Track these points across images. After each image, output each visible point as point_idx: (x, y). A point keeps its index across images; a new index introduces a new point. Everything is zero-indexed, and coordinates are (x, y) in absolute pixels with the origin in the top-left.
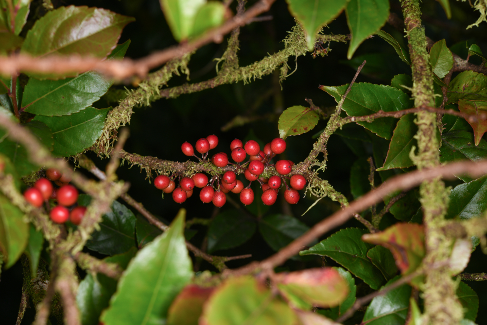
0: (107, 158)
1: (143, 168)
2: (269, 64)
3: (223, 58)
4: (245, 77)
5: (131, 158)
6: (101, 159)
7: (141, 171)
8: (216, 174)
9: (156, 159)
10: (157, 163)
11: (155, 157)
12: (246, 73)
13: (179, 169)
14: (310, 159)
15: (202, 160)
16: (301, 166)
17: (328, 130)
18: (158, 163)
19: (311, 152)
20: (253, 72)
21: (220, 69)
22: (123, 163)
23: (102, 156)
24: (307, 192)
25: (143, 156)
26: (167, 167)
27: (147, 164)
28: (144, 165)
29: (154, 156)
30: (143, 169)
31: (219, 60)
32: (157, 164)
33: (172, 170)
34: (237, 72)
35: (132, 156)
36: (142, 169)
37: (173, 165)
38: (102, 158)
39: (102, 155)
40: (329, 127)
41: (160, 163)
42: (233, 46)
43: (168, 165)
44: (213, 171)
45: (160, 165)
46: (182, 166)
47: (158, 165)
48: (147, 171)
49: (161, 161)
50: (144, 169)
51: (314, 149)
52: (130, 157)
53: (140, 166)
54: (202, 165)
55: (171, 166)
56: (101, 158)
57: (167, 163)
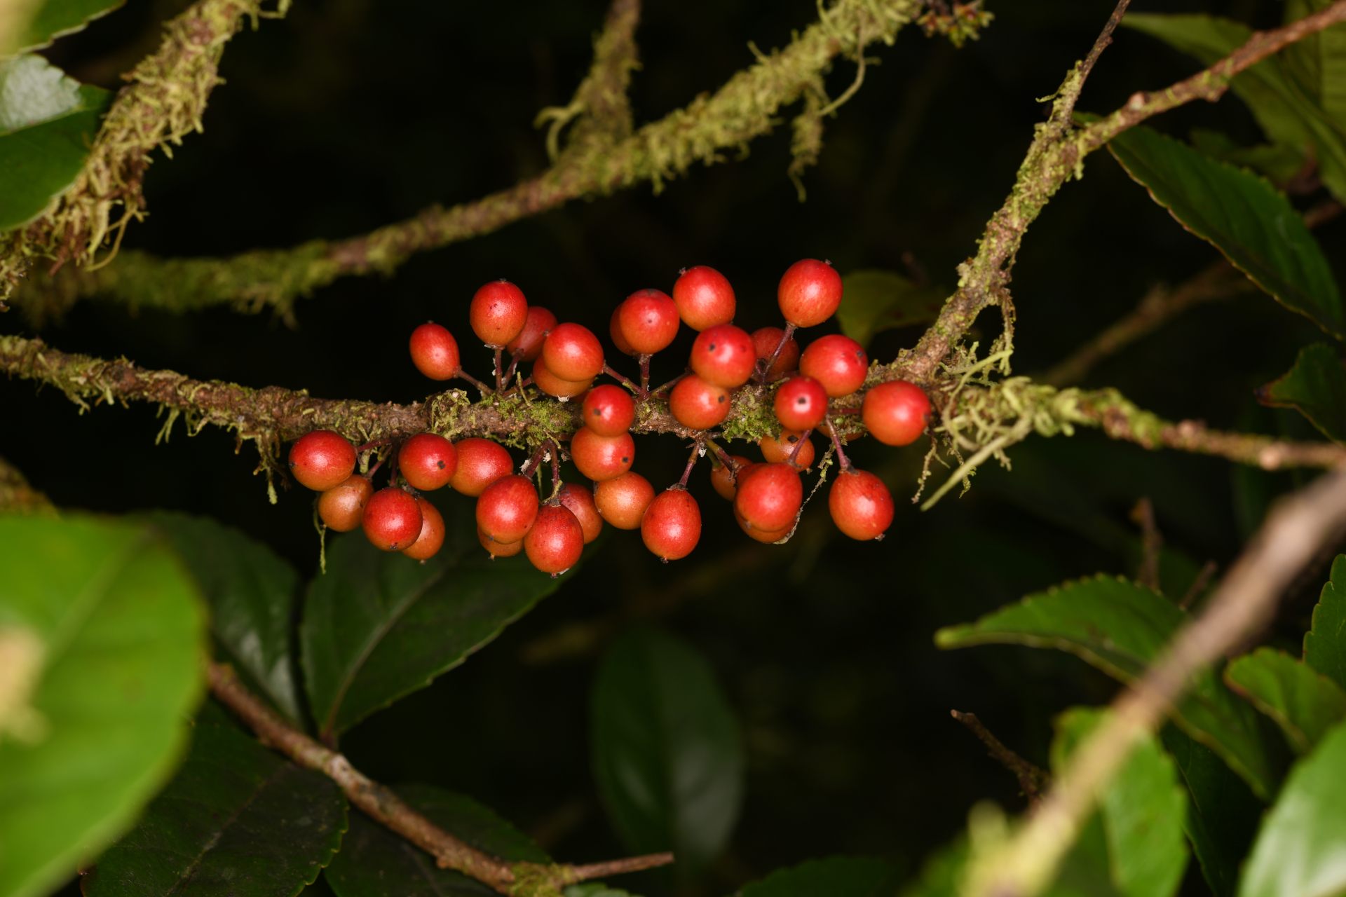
0: (105, 401)
1: (245, 437)
2: (753, 95)
3: (576, 107)
4: (660, 156)
5: (202, 394)
6: (81, 412)
7: (239, 446)
8: (549, 436)
9: (303, 395)
10: (304, 409)
11: (300, 389)
12: (663, 142)
13: (397, 425)
14: (944, 330)
15: (489, 391)
16: (906, 364)
17: (1021, 198)
18: (310, 410)
19: (946, 303)
20: (692, 133)
21: (563, 142)
22: (168, 432)
23: (85, 400)
24: (928, 473)
25: (251, 389)
26: (346, 422)
27: (266, 417)
28: (254, 423)
29: (296, 387)
30: (246, 442)
31: (561, 115)
32: (305, 413)
33: (366, 430)
34: (630, 144)
35: (204, 389)
36: (241, 441)
37: (372, 412)
38: (85, 406)
39: (85, 395)
40: (1025, 185)
41: (318, 408)
42: (615, 59)
43: (351, 413)
44: (538, 423)
45: (316, 416)
46: (409, 414)
47: (311, 415)
48: (261, 450)
49: (324, 402)
50: (252, 441)
51: (961, 284)
52: (198, 392)
53: (235, 430)
54: (492, 407)
55: (362, 415)
56: (80, 406)
57: (349, 408)
